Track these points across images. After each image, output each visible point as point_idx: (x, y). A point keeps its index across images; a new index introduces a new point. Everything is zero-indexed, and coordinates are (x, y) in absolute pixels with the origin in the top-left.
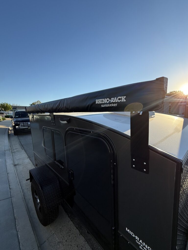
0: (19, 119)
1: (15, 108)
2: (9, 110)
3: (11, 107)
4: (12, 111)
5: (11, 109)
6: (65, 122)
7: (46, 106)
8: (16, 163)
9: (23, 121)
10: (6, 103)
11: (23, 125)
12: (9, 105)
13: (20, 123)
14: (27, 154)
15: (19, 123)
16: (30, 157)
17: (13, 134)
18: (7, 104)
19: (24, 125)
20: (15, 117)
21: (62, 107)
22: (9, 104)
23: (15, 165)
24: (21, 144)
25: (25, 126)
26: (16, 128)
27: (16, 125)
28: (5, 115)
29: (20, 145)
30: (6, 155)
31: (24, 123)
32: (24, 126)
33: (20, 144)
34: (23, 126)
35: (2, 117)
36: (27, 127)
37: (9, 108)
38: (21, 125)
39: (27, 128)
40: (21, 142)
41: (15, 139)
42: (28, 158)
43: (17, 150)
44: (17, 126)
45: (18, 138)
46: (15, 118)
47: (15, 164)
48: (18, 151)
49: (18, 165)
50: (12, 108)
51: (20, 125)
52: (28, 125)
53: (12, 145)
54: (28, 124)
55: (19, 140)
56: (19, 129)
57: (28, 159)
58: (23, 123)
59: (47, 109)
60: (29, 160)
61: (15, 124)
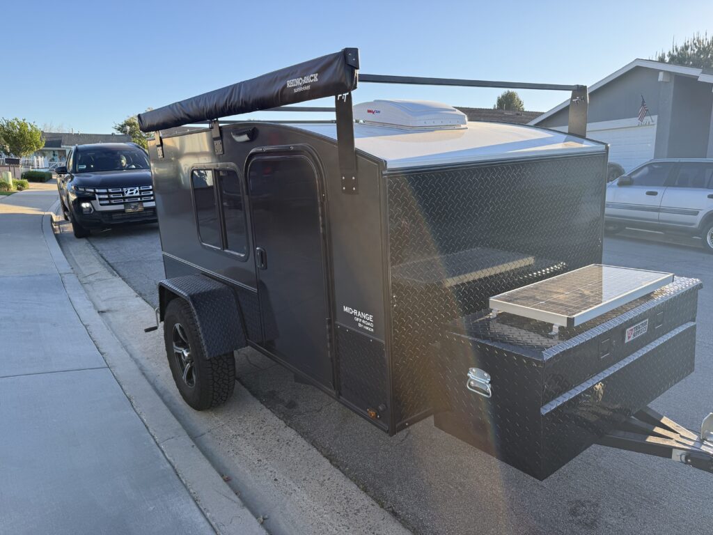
0: (93, 177)
1: (54, 142)
2: (31, 149)
3: (38, 140)
4: (44, 155)
5: (38, 146)
6: (245, 138)
7: (201, 104)
8: (103, 308)
9: (105, 184)
10: (21, 120)
11: (107, 197)
12: (29, 128)
13: (97, 191)
14: (133, 288)
15: (92, 191)
16: (145, 295)
17: (73, 235)
18: (23, 125)
19: (109, 199)
20: (74, 171)
21: (236, 100)
22: (32, 126)
23: (101, 312)
24: (107, 261)
25: (113, 201)
26: (82, 208)
27: (82, 198)
28: (22, 169)
29: (104, 264)
30: (66, 285)
31: (110, 190)
32: (110, 204)
33: (103, 261)
34: (107, 202)
35: (14, 176)
36: (121, 207)
37: (30, 144)
38: (100, 199)
39: (123, 211)
40: (105, 256)
41: (82, 249)
42: (137, 296)
43: (98, 278)
44: (85, 202)
45: (89, 245)
46: (76, 172)
47: (100, 310)
48: (100, 280)
49: (108, 311)
50: (44, 140)
51: (95, 199)
52: (124, 198)
53: (77, 265)
54: (123, 193)
55: (98, 251)
56: (93, 213)
57: (139, 299)
58: (105, 191)
59: (204, 109)
60: (143, 302)
61: (77, 194)
